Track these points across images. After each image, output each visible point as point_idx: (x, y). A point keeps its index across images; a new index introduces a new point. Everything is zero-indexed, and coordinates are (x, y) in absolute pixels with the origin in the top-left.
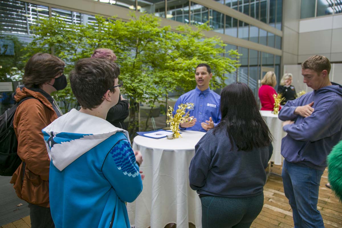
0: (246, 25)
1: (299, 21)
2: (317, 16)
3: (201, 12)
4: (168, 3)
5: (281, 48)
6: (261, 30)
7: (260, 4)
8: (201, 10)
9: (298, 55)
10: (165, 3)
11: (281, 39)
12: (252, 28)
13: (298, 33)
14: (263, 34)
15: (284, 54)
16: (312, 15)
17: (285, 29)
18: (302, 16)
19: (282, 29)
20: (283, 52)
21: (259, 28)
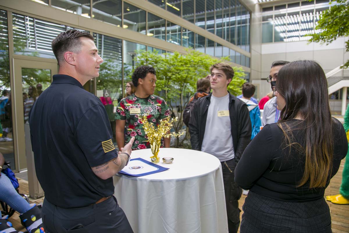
0: (219, 45)
1: (261, 45)
2: (275, 41)
3: (178, 33)
4: (148, 24)
5: (250, 66)
6: (231, 50)
7: (230, 29)
8: (177, 31)
9: (261, 72)
10: (146, 24)
11: (250, 59)
12: (224, 48)
13: (261, 54)
14: (232, 53)
15: (252, 71)
16: (270, 41)
17: (252, 51)
18: (263, 41)
19: (250, 51)
20: (251, 70)
21: (230, 49)
